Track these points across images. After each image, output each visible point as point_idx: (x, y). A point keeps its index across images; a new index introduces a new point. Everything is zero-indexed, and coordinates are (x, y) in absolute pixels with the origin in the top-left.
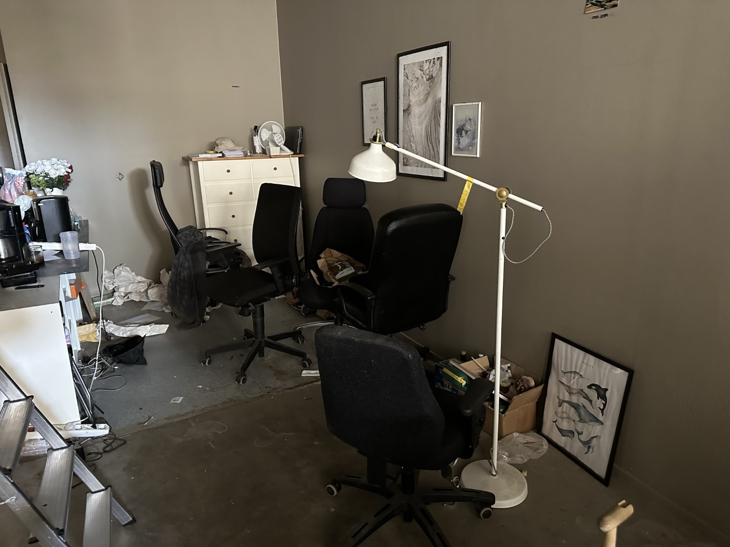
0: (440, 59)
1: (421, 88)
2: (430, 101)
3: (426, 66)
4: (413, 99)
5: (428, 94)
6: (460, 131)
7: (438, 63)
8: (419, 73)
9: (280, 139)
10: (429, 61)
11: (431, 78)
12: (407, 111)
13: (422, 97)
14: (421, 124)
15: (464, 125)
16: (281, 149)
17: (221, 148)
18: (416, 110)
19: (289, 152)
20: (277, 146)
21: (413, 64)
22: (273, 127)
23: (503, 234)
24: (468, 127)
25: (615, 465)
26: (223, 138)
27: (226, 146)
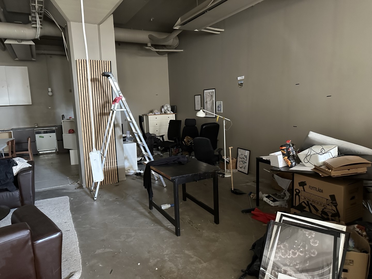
0: (213, 92)
1: (209, 98)
2: (211, 100)
3: (210, 93)
4: (208, 100)
5: (211, 99)
6: (218, 107)
7: (213, 93)
8: (209, 94)
9: (170, 109)
10: (211, 92)
11: (211, 96)
12: (206, 102)
13: (210, 99)
14: (210, 105)
15: (219, 106)
16: (170, 112)
17: (154, 112)
18: (208, 102)
19: (172, 113)
20: (169, 111)
21: (208, 92)
22: (168, 106)
23: (224, 125)
24: (220, 106)
25: (249, 171)
26: (154, 109)
27: (156, 111)
